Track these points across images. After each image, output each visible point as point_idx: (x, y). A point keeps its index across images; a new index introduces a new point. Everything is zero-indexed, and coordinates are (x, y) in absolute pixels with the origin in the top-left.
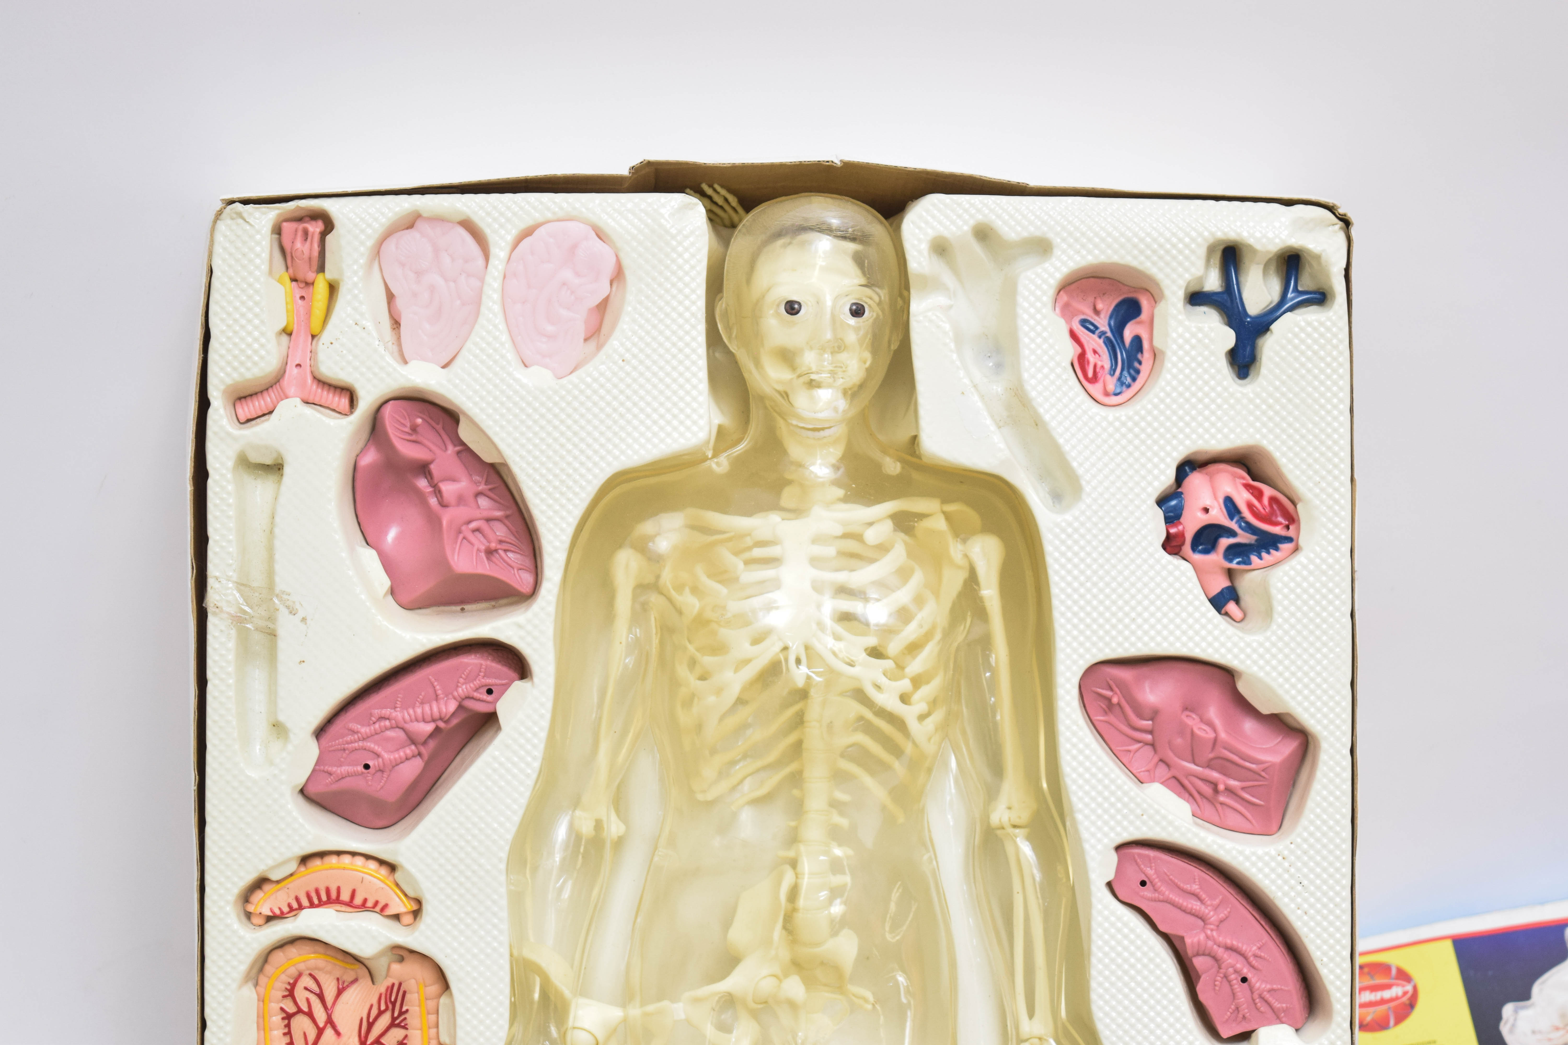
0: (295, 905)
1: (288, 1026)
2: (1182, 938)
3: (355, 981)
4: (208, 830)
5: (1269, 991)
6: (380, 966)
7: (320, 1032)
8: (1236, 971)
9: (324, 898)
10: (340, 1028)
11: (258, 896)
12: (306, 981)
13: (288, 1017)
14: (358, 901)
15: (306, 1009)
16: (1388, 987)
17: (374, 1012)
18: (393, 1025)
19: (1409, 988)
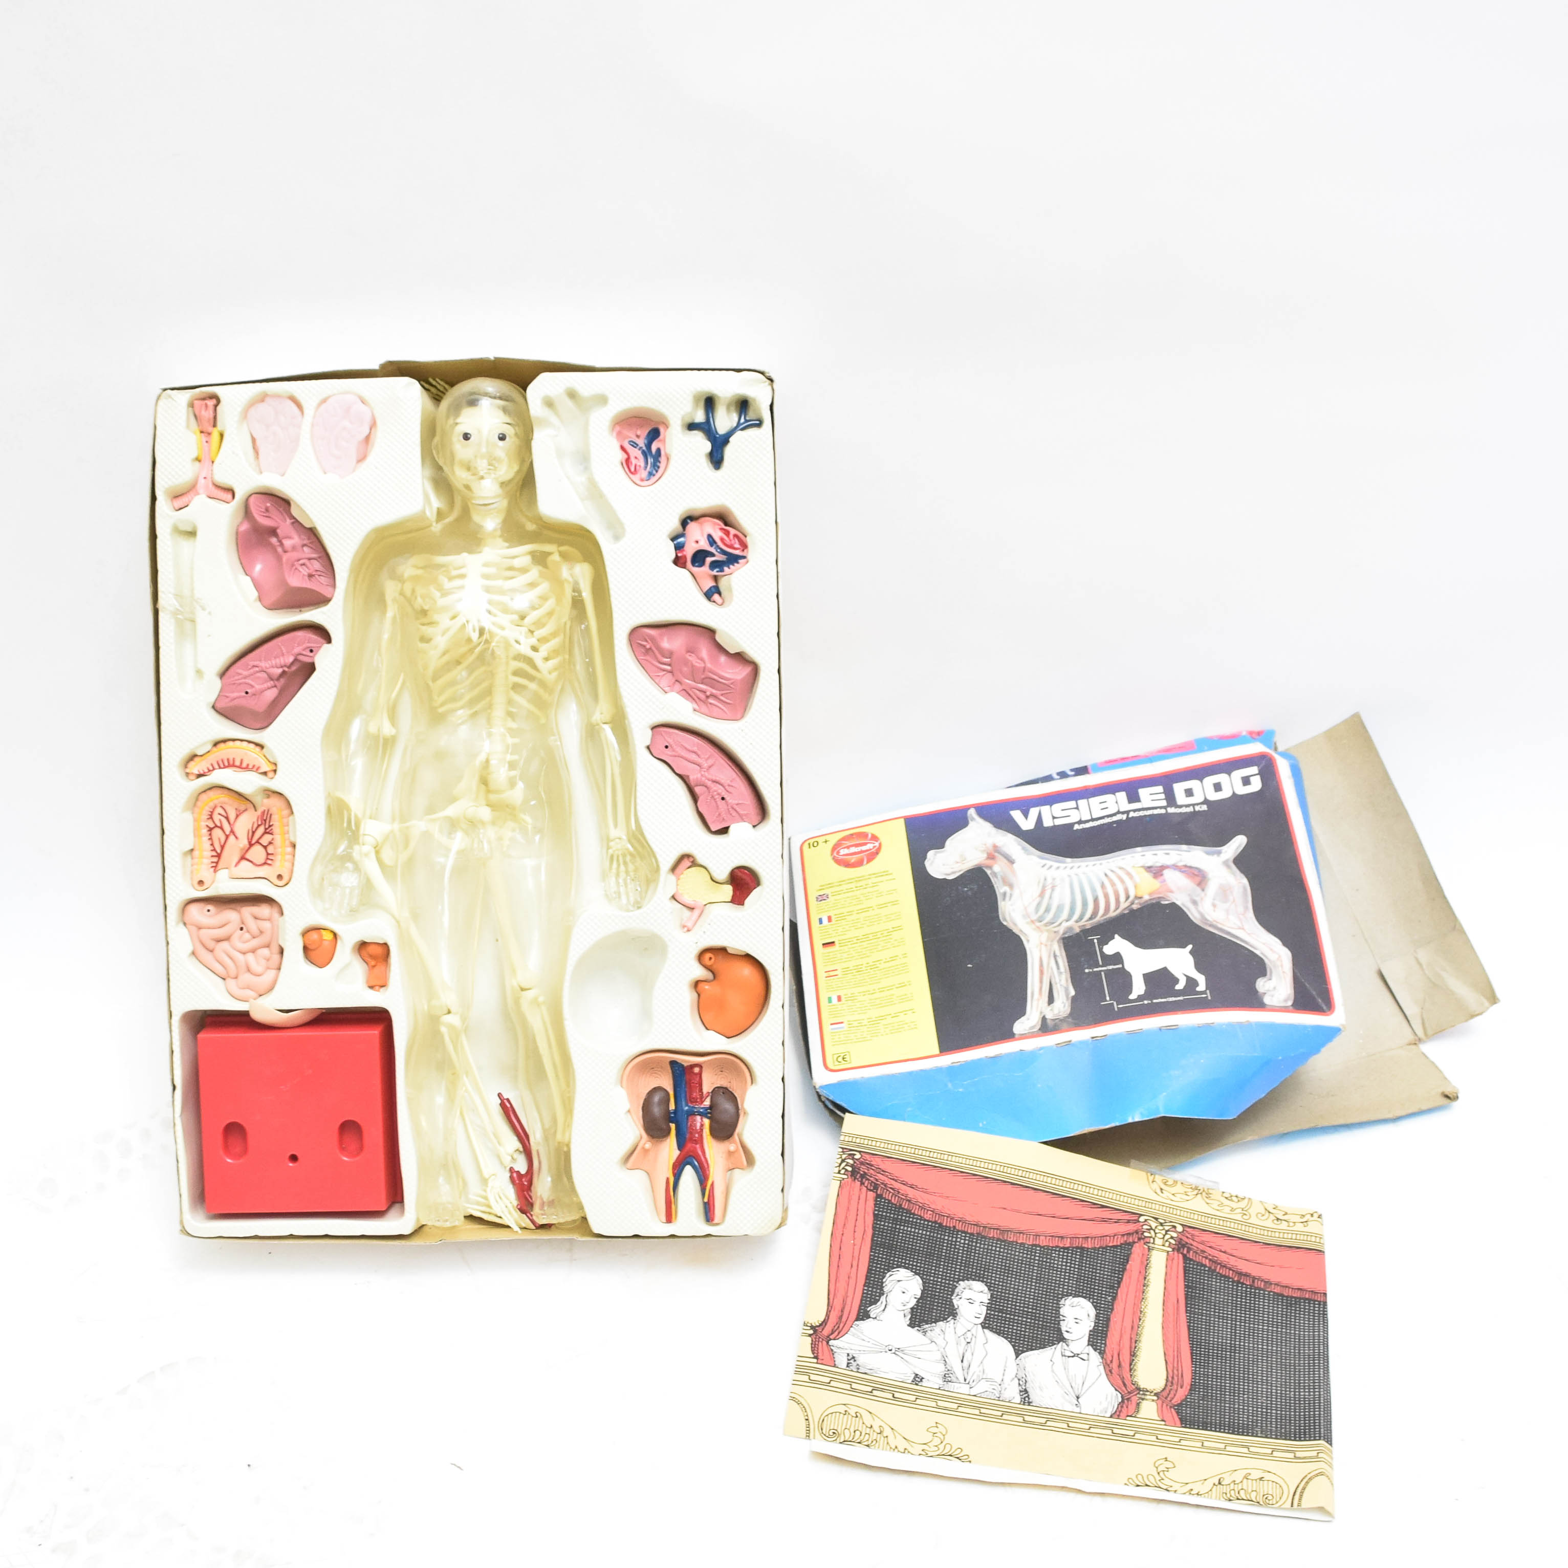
0: (211, 768)
1: (210, 835)
2: (688, 776)
3: (246, 810)
4: (162, 727)
5: (737, 804)
6: (259, 800)
7: (227, 837)
8: (719, 794)
9: (226, 764)
10: (238, 834)
11: (192, 764)
12: (219, 810)
13: (211, 829)
14: (244, 765)
15: (219, 825)
16: (865, 844)
17: (255, 826)
18: (265, 833)
19: (877, 844)
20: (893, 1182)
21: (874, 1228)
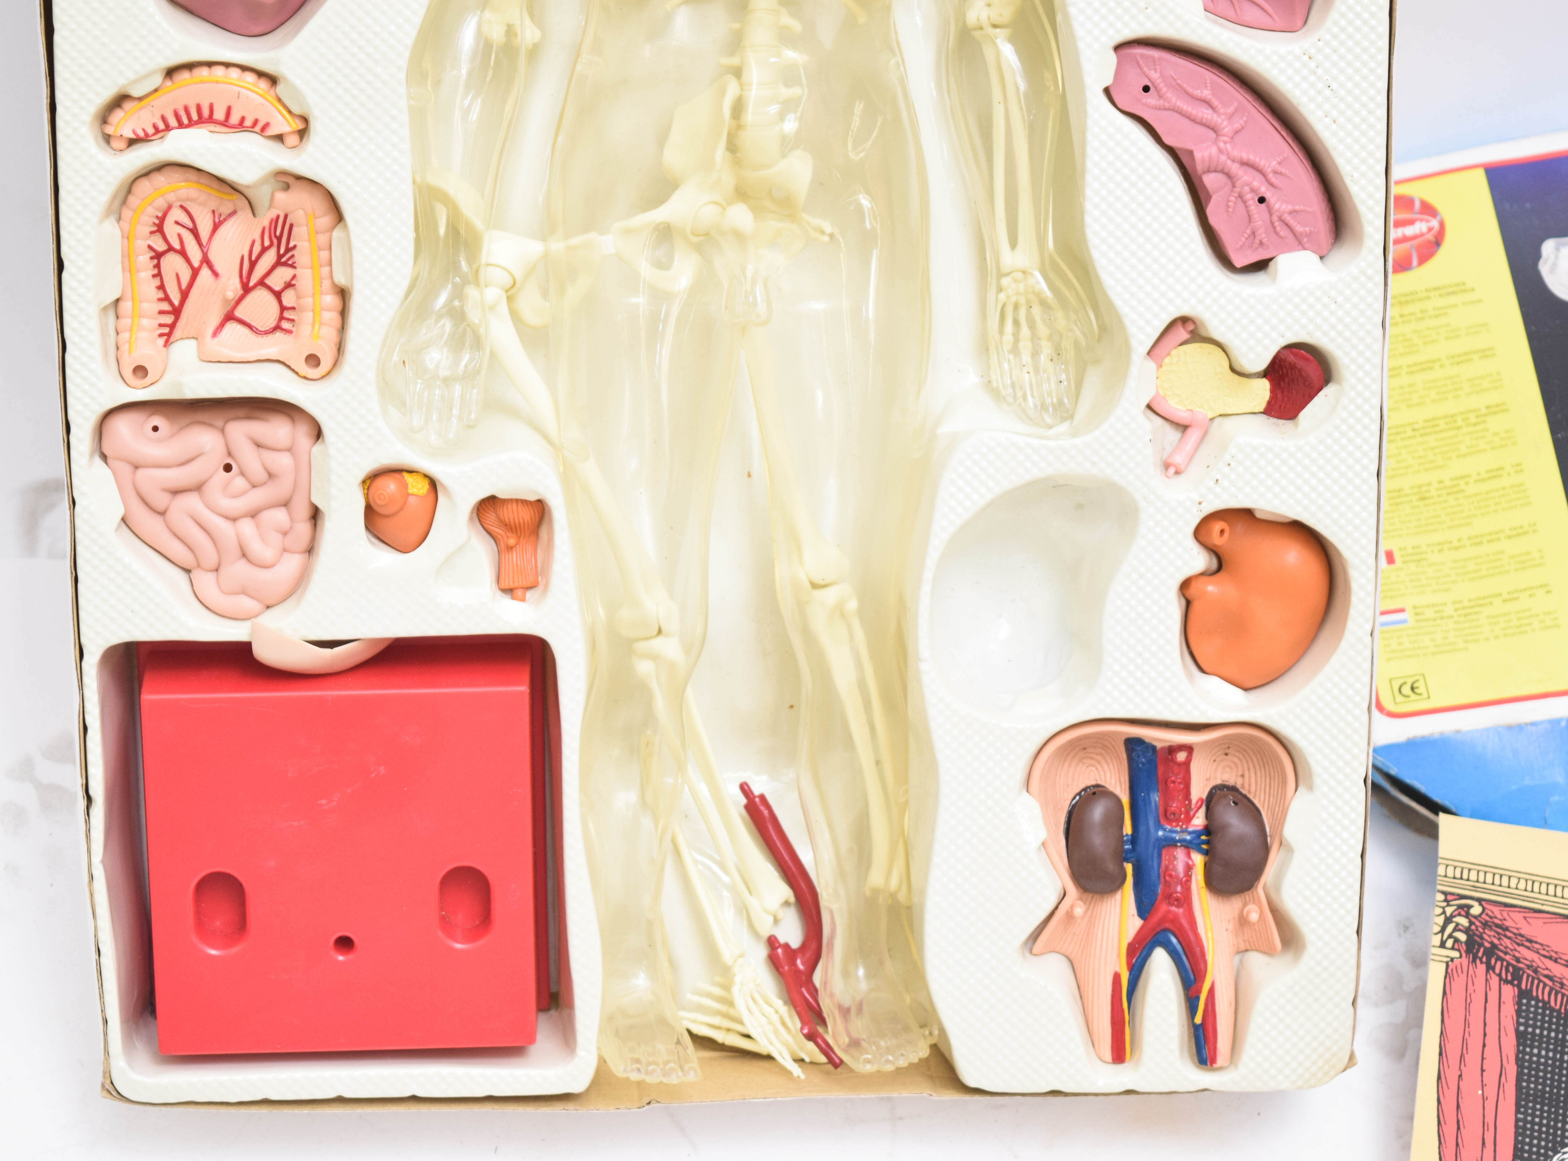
0: (161, 126)
1: (158, 266)
2: (1191, 153)
3: (234, 213)
4: (57, 38)
5: (1291, 213)
6: (261, 196)
7: (195, 273)
8: (1253, 190)
9: (195, 117)
10: (218, 267)
11: (118, 116)
12: (177, 214)
13: (158, 256)
14: (234, 119)
15: (177, 246)
16: (1411, 222)
17: (257, 249)
18: (279, 263)
19: (1435, 223)
20: (1549, 964)
21: (1519, 1062)
